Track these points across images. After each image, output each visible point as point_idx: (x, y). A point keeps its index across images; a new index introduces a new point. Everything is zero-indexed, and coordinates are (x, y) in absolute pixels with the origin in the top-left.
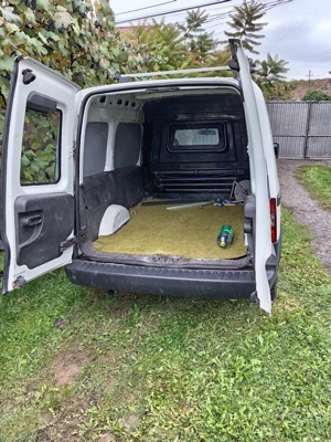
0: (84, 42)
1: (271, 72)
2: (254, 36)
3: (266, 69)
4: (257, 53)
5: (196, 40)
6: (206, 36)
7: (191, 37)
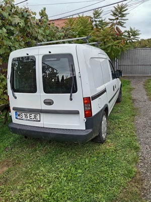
0: (30, 29)
1: (132, 35)
2: (123, 19)
3: (130, 34)
4: (125, 27)
5: (98, 22)
6: (102, 21)
7: (96, 21)
